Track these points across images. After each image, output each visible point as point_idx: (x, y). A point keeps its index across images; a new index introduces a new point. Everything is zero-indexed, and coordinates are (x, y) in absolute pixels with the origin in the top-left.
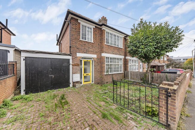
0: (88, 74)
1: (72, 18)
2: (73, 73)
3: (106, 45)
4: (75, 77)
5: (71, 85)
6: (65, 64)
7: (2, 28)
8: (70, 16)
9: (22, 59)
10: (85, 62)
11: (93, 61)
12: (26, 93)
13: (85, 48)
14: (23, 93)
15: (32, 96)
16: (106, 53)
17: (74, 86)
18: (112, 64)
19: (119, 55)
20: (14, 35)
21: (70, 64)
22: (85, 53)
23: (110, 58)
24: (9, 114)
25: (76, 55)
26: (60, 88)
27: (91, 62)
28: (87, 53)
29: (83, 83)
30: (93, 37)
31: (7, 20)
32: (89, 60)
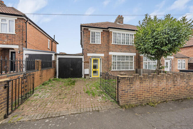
0: (96, 70)
1: (84, 29)
2: (84, 68)
3: (113, 44)
4: (86, 71)
5: (83, 77)
6: (79, 62)
7: (52, 41)
8: (83, 28)
9: (57, 58)
10: (94, 60)
11: (101, 59)
12: (59, 78)
13: (93, 50)
14: (57, 77)
15: (61, 79)
16: (113, 51)
17: (85, 77)
18: (120, 62)
19: (128, 52)
20: (58, 44)
21: (82, 62)
22: (94, 53)
23: (118, 56)
24: (50, 84)
25: (87, 55)
26: (76, 78)
27: (99, 60)
28: (95, 53)
29: (92, 76)
30: (101, 40)
31: (54, 35)
32: (97, 59)
